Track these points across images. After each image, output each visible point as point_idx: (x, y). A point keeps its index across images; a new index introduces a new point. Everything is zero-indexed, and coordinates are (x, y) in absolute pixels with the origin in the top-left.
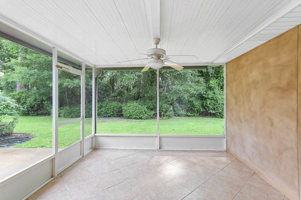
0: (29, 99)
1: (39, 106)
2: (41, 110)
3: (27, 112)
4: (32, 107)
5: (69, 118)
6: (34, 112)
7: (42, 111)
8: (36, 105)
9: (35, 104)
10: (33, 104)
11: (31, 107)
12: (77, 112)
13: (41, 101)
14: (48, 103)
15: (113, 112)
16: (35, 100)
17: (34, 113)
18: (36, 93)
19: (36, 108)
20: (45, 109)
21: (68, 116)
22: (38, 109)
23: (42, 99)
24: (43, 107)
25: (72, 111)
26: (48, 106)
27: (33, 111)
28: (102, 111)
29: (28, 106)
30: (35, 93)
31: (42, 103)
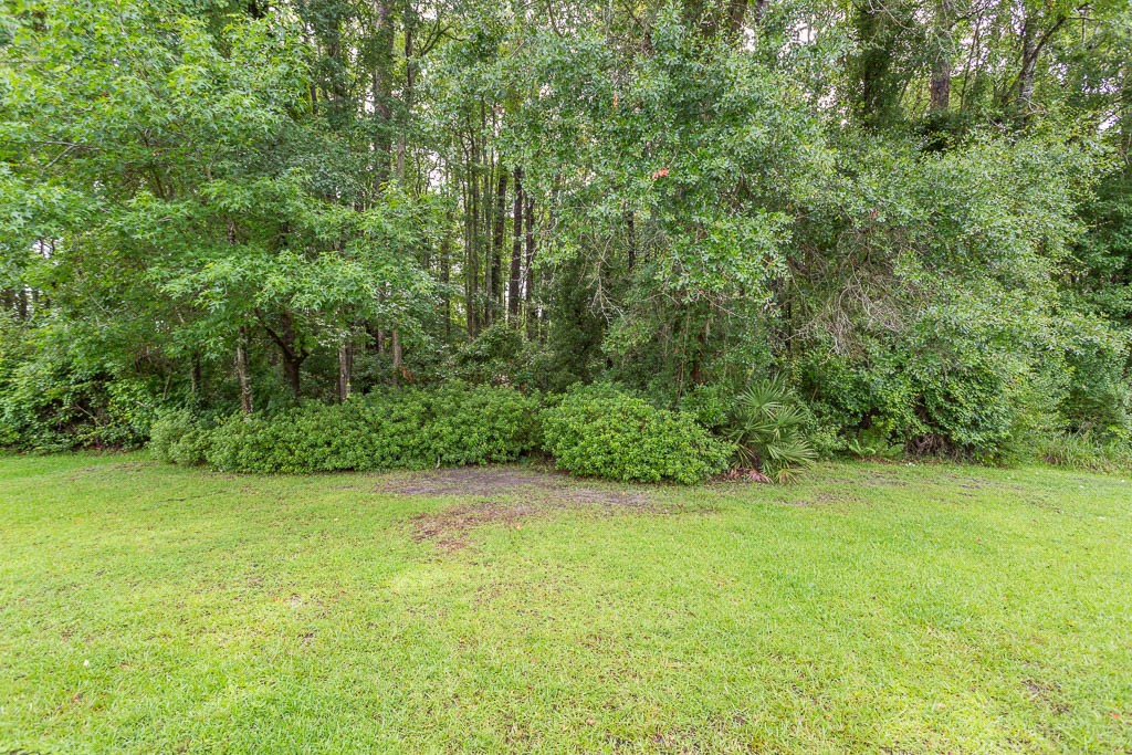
0: (25, 368)
1: (81, 404)
2: (92, 423)
3: (17, 436)
4: (44, 411)
5: (258, 472)
6: (53, 434)
7: (101, 431)
8: (67, 400)
9: (62, 394)
10: (51, 393)
11: (37, 408)
12: (305, 444)
13: (94, 379)
14: (135, 387)
15: (491, 439)
16: (63, 373)
17: (54, 440)
18: (71, 340)
19: (67, 412)
20: (116, 419)
21: (256, 464)
22: (76, 420)
23: (101, 366)
24: (105, 407)
25: (277, 437)
26: (133, 405)
27: (54, 428)
28: (436, 436)
29: (20, 403)
30: (60, 340)
31: (98, 390)
